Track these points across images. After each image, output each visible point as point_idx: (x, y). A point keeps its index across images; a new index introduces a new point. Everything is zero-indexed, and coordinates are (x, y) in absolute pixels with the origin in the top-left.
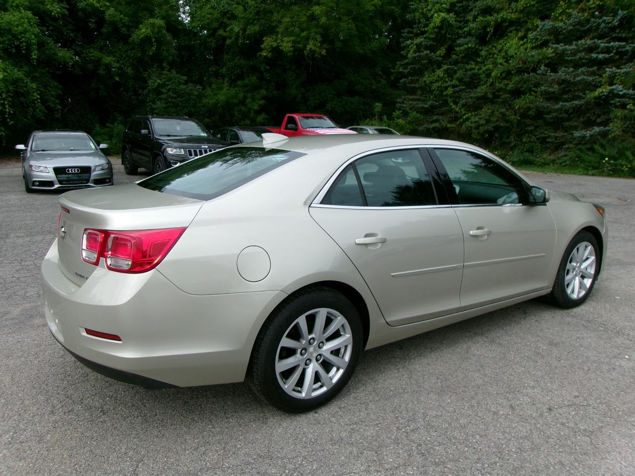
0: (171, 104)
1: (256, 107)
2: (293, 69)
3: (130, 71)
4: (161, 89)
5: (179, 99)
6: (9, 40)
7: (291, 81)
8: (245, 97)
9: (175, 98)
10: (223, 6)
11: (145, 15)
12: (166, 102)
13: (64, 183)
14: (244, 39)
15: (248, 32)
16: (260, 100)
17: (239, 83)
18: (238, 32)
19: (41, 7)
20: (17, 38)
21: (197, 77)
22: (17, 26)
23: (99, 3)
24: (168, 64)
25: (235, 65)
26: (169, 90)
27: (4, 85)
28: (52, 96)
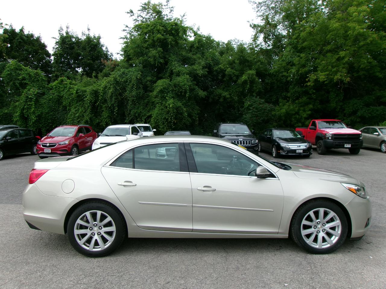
0: (254, 115)
1: (305, 116)
2: (334, 90)
3: (236, 98)
4: (250, 108)
5: (259, 113)
6: (179, 89)
7: (332, 98)
8: (299, 110)
9: (256, 112)
10: (288, 59)
11: (247, 69)
12: (252, 114)
13: (169, 156)
14: (298, 76)
15: (300, 72)
16: (308, 111)
17: (297, 101)
18: (294, 73)
19: (195, 72)
20: (182, 88)
21: (275, 99)
22: (182, 82)
23: (224, 67)
24: (256, 94)
25: (295, 92)
26: (254, 108)
27: (172, 110)
28: (195, 113)
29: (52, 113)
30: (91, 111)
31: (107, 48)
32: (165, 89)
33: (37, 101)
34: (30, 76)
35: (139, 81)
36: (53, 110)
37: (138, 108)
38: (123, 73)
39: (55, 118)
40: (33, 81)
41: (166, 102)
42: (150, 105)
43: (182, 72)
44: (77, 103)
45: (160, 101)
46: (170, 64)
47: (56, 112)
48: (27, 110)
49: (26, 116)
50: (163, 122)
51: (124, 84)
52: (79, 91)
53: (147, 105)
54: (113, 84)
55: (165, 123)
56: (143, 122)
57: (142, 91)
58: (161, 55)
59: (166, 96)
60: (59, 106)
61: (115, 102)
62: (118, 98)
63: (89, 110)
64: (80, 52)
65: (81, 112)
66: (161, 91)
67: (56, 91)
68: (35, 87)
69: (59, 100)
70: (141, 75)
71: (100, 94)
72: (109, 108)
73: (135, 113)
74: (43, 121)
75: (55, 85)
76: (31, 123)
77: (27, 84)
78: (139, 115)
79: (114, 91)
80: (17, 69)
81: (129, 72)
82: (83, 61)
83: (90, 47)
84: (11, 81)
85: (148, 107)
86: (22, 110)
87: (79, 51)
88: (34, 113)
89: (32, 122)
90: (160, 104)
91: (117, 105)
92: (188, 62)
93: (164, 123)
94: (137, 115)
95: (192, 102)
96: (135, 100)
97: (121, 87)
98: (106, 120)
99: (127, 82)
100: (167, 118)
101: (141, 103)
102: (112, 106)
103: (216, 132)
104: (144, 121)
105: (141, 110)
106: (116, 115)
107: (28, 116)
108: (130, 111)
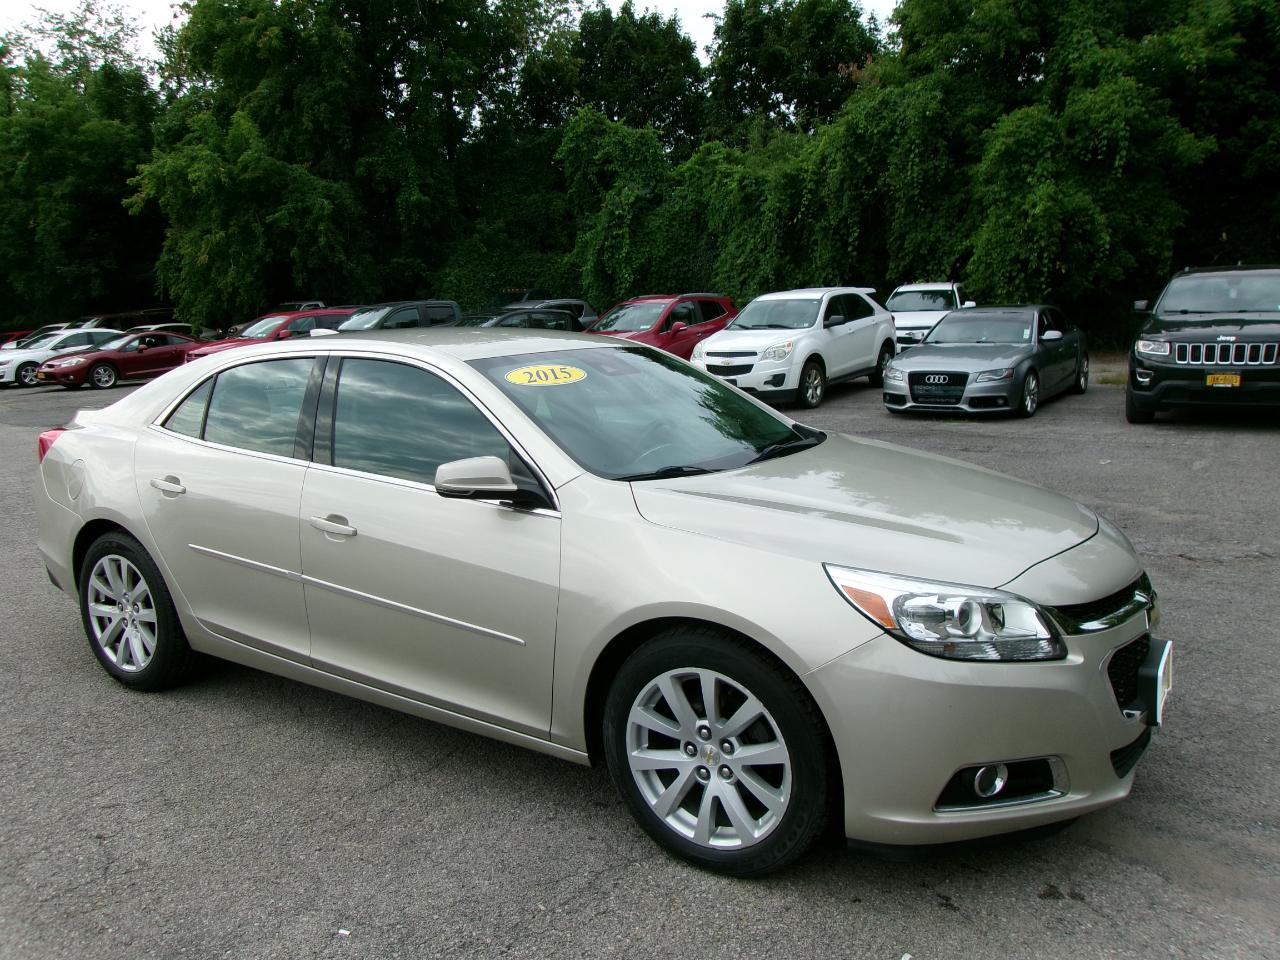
6: (1086, 139)
13: (920, 400)
19: (1171, 56)
20: (1098, 134)
22: (1100, 111)
27: (1045, 225)
28: (1160, 232)
29: (678, 259)
30: (780, 244)
31: (872, 18)
32: (1026, 146)
33: (637, 224)
34: (624, 148)
35: (934, 125)
36: (681, 250)
37: (930, 226)
38: (884, 103)
39: (685, 273)
40: (632, 164)
41: (1024, 197)
42: (974, 212)
43: (1110, 66)
44: (744, 218)
45: (1004, 195)
46: (1062, 39)
47: (689, 254)
48: (611, 252)
49: (610, 272)
50: (1010, 272)
51: (883, 142)
52: (746, 182)
53: (963, 211)
54: (844, 147)
55: (1016, 277)
56: (943, 275)
57: (943, 162)
58: (1026, 11)
59: (1030, 172)
60: (698, 237)
61: (853, 209)
62: (862, 195)
63: (774, 240)
64: (780, 51)
65: (752, 250)
66: (1009, 156)
67: (691, 189)
68: (634, 180)
69: (698, 216)
70: (940, 102)
71: (805, 187)
72: (834, 234)
73: (919, 247)
74: (653, 284)
75: (689, 169)
76: (622, 291)
77: (617, 172)
78: (932, 251)
79: (848, 169)
80: (593, 132)
81: (903, 95)
82: (788, 78)
83: (815, 24)
84: (578, 169)
85: (965, 220)
86: (599, 256)
87: (778, 47)
88: (628, 259)
89: (625, 289)
90: (1001, 205)
91: (857, 219)
92: (1156, 19)
93: (1011, 279)
94: (924, 251)
95: (1149, 186)
96: (916, 199)
97: (874, 156)
98: (824, 275)
99: (892, 133)
100: (1022, 257)
101: (941, 205)
102: (842, 226)
103: (1144, 308)
104: (948, 271)
105: (940, 234)
106: (855, 253)
107: (614, 269)
108: (902, 237)
